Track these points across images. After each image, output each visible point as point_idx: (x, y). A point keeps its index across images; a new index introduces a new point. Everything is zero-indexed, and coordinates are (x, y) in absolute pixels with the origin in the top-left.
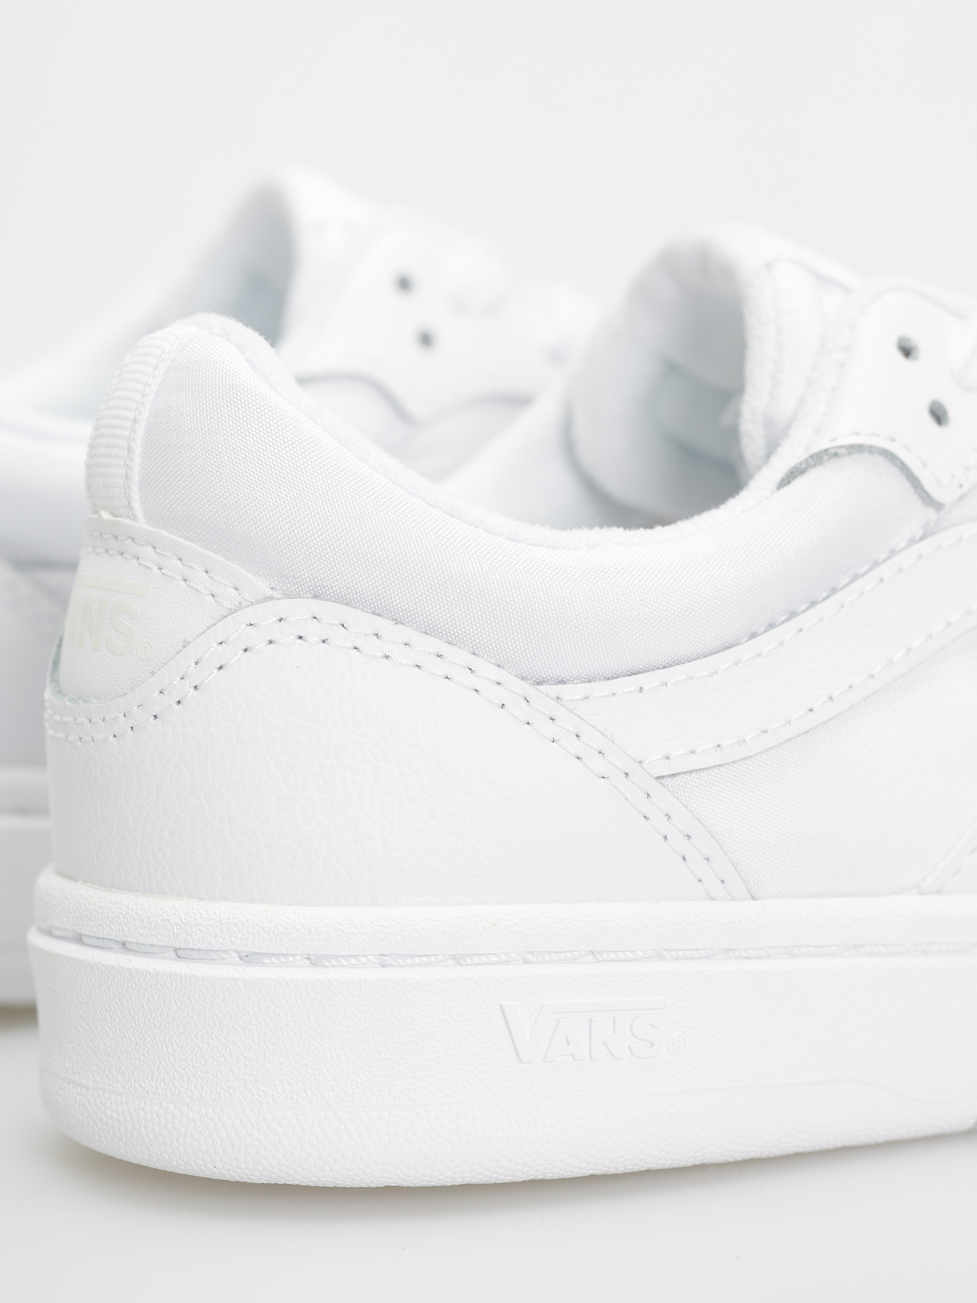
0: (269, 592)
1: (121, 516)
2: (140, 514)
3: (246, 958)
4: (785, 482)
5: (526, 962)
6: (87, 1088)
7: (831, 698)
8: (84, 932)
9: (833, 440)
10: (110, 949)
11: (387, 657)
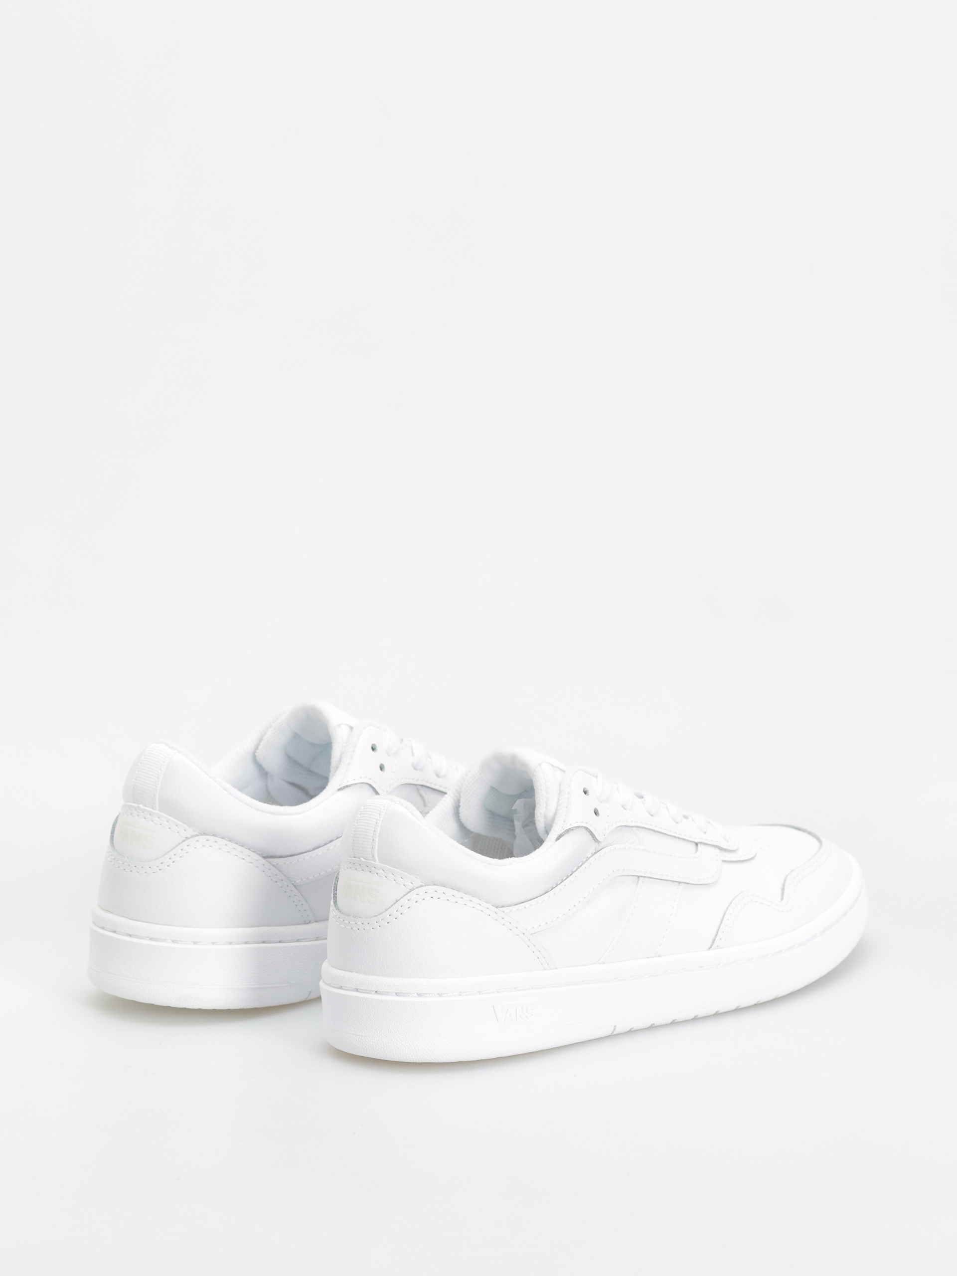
0: (421, 884)
1: (369, 860)
2: (377, 860)
3: (419, 995)
4: (558, 839)
5: (498, 992)
6: (362, 1036)
7: (575, 906)
8: (358, 988)
9: (571, 825)
10: (371, 993)
11: (456, 902)
